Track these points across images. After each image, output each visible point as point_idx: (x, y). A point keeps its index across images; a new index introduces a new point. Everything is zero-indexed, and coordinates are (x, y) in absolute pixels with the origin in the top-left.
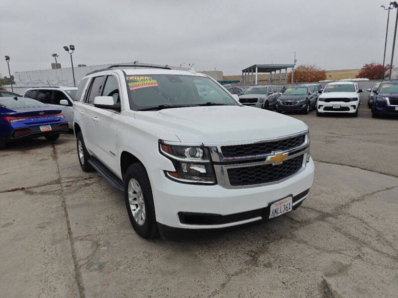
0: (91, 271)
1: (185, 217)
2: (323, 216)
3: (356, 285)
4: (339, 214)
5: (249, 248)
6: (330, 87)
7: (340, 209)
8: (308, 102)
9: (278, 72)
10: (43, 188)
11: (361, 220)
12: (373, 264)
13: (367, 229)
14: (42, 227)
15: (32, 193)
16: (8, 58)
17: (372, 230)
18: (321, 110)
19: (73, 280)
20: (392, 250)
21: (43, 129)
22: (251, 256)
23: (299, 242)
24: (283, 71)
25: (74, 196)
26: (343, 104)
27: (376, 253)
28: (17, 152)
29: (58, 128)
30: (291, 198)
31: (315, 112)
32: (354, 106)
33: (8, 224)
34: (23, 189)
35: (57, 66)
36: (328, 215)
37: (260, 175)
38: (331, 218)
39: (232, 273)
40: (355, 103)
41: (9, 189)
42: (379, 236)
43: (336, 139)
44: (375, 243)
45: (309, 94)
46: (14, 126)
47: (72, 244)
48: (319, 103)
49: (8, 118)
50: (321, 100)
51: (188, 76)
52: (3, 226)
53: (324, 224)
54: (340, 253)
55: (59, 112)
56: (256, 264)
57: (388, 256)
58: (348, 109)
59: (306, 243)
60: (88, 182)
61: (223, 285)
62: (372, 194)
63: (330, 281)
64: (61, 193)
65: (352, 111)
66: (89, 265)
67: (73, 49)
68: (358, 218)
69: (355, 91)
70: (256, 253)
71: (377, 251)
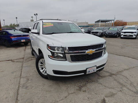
0: (23, 89)
1: (55, 72)
2: (111, 75)
3: (116, 101)
4: (118, 74)
5: (79, 85)
6: (126, 28)
7: (119, 73)
8: (117, 33)
9: (108, 22)
10: (18, 60)
11: (126, 77)
12: (125, 94)
13: (127, 81)
14: (13, 73)
15: (14, 62)
16: (17, 18)
17: (129, 81)
18: (122, 36)
19: (16, 91)
20: (135, 89)
21: (22, 41)
22: (79, 87)
23: (99, 84)
24: (110, 22)
25: (26, 63)
26: (131, 34)
27: (128, 90)
28: (14, 48)
29: (27, 41)
30: (96, 67)
31: (120, 37)
32: (135, 35)
33: (3, 71)
34: (11, 60)
35: (32, 21)
36: (114, 74)
37: (83, 58)
38: (114, 76)
39: (71, 93)
40: (136, 34)
41: (7, 60)
42: (131, 84)
43: (125, 47)
44: (129, 86)
45: (118, 30)
46: (13, 40)
47: (20, 79)
48: (122, 34)
49: (11, 37)
50: (122, 32)
51: (65, 23)
52: (1, 72)
53: (111, 78)
54: (114, 89)
55: (28, 35)
56: (80, 91)
57: (133, 91)
58: (132, 36)
59: (101, 84)
60: (32, 59)
61: (66, 97)
62: (134, 67)
63: (106, 99)
64: (22, 62)
65: (134, 37)
66: (23, 86)
67: (37, 15)
68: (125, 76)
69: (136, 29)
70: (82, 87)
71: (129, 89)
